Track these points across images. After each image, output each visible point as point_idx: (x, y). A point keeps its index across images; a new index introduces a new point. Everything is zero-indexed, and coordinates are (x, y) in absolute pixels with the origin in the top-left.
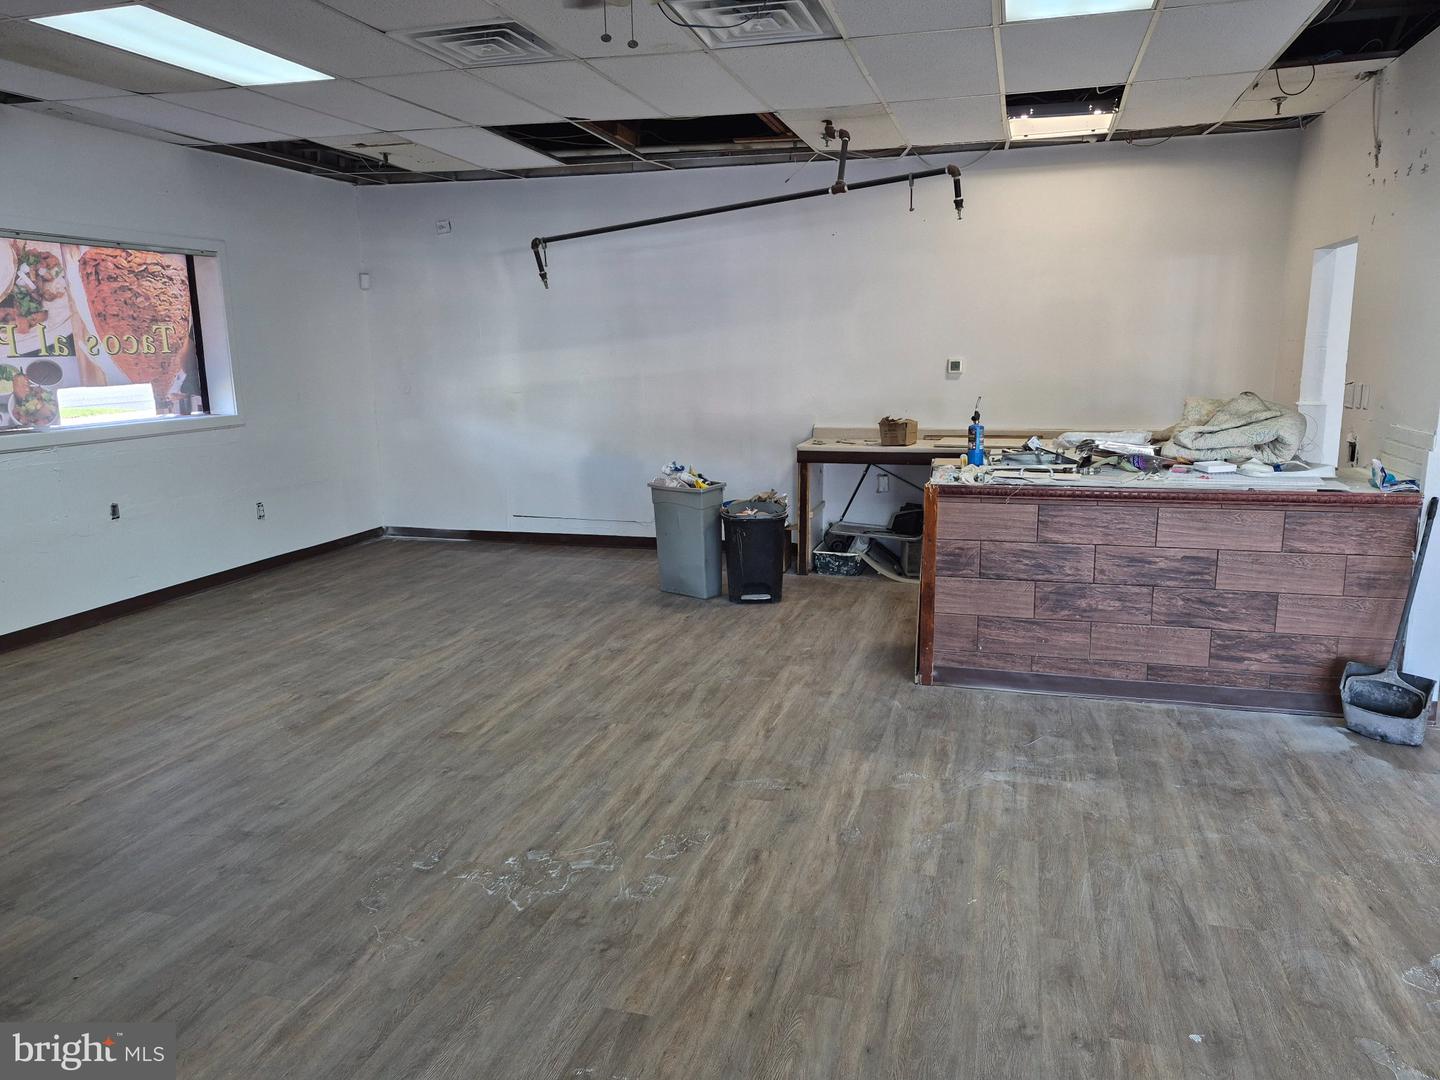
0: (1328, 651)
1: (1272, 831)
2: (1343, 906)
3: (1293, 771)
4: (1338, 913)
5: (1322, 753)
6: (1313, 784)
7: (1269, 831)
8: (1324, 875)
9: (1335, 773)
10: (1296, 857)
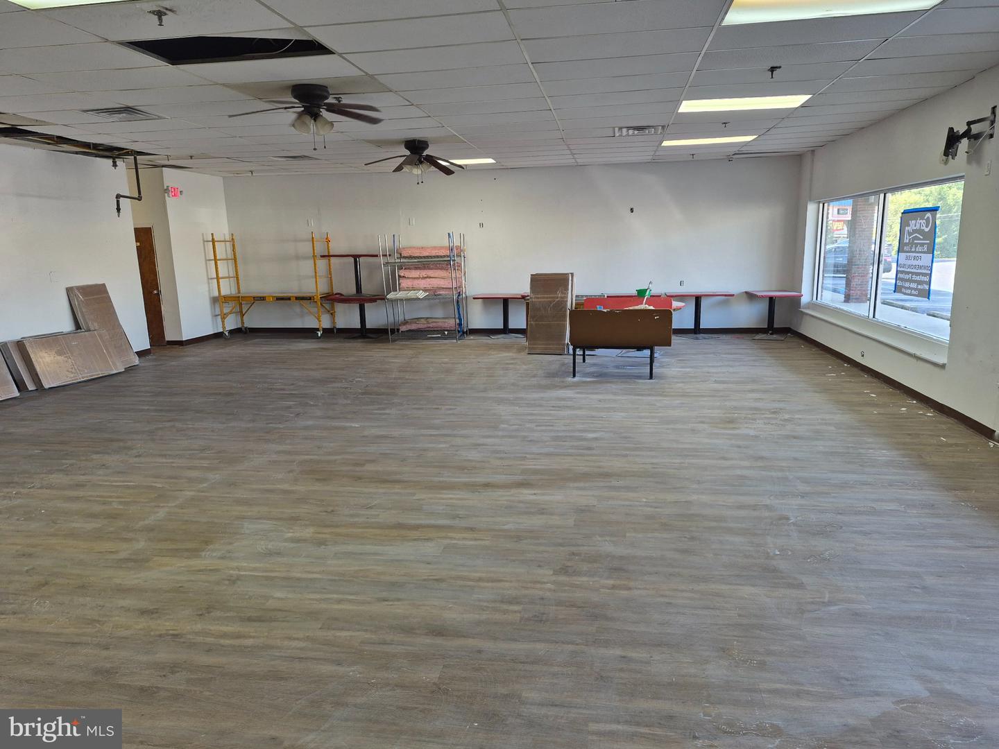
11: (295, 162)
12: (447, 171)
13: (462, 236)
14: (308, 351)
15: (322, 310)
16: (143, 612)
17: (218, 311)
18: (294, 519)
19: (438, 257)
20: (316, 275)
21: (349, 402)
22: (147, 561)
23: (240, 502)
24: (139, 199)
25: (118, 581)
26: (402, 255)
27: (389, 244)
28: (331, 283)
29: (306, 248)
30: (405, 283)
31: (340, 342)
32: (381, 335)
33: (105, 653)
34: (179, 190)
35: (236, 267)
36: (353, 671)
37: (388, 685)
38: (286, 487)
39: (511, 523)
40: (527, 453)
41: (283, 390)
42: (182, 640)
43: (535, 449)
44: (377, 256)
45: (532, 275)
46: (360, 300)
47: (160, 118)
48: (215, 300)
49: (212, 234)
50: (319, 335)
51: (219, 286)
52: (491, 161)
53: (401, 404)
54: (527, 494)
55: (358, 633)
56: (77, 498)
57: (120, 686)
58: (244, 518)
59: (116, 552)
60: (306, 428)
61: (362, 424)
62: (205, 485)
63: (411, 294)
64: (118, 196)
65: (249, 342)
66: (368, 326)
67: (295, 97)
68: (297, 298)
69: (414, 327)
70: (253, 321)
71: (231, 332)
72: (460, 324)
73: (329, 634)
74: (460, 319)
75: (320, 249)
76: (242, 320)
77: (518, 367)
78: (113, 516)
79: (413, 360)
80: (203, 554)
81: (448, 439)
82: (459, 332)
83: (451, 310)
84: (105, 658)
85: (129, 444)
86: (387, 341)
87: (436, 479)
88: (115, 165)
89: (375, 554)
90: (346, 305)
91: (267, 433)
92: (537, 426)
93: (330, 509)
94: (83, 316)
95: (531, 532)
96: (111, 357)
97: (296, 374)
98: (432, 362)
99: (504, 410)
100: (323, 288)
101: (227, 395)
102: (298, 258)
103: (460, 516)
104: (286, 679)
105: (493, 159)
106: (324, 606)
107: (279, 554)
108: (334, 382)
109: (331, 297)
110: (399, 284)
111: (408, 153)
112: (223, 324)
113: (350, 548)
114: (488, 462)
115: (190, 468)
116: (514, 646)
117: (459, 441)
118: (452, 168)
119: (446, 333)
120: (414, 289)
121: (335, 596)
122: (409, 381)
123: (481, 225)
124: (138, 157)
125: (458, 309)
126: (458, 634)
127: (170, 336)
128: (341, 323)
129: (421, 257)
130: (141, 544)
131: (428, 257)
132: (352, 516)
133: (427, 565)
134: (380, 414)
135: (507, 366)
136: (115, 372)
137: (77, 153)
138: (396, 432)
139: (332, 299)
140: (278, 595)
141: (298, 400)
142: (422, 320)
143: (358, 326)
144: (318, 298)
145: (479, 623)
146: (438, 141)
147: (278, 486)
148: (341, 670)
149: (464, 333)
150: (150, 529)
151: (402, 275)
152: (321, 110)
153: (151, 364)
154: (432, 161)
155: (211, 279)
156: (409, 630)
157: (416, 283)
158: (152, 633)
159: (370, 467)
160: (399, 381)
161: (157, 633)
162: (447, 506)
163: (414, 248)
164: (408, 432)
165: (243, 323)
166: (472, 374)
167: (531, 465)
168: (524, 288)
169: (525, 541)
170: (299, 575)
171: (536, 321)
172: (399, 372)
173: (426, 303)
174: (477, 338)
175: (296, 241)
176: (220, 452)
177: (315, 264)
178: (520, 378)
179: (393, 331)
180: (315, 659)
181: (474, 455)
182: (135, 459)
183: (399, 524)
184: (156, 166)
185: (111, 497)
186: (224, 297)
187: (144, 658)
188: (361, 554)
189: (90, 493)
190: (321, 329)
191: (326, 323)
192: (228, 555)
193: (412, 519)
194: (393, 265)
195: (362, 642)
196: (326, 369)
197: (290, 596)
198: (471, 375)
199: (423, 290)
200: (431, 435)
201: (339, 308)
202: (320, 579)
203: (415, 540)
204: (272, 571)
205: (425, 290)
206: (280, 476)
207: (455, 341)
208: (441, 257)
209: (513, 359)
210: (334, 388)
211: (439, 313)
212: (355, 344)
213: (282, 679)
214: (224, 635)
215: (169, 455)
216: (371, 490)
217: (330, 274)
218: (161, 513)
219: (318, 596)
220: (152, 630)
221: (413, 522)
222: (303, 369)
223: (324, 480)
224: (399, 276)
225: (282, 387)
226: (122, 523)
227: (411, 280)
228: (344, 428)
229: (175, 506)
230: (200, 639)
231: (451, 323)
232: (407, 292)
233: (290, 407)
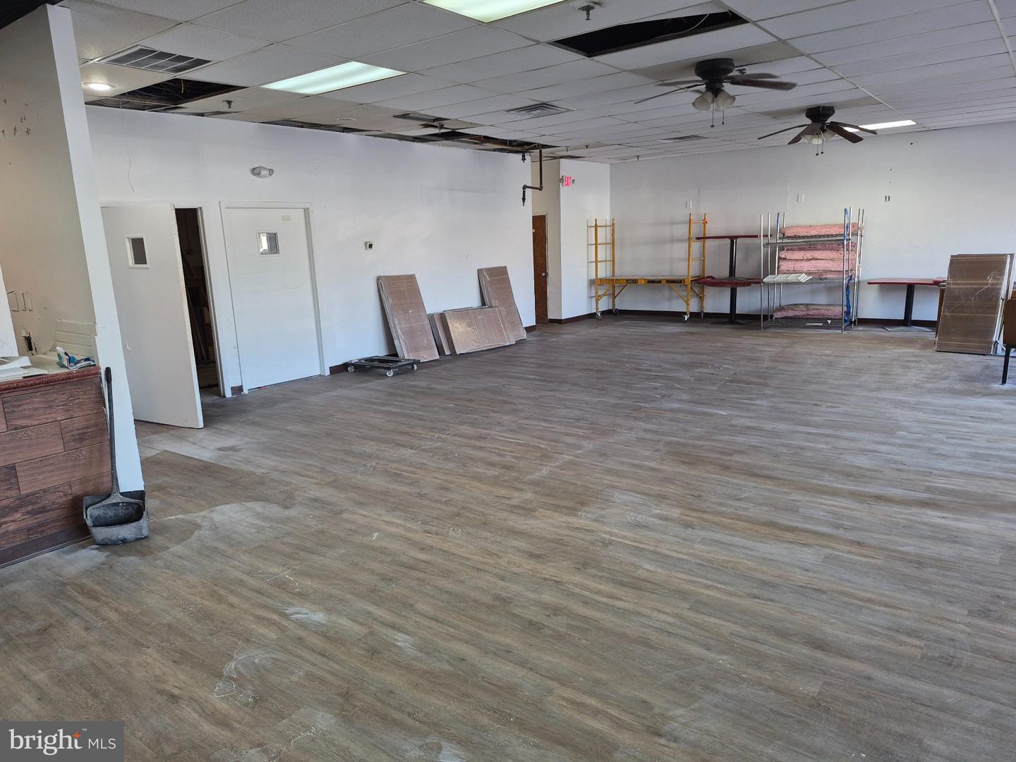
0: (66, 495)
1: (83, 647)
2: (158, 672)
3: (76, 594)
4: (158, 679)
5: (88, 570)
6: (92, 596)
7: (82, 647)
8: (136, 657)
9: (105, 580)
10: (110, 656)
11: (683, 143)
12: (854, 139)
13: (861, 212)
14: (673, 335)
15: (691, 293)
16: (531, 555)
17: (593, 294)
18: (661, 497)
19: (828, 236)
20: (689, 258)
21: (715, 388)
22: (534, 510)
23: (610, 472)
24: (541, 189)
25: (511, 523)
26: (786, 235)
27: (771, 223)
28: (704, 265)
29: (682, 231)
30: (785, 266)
31: (708, 327)
32: (752, 321)
33: (502, 583)
34: (572, 179)
35: (613, 250)
36: (724, 660)
37: (760, 684)
38: (653, 464)
39: (911, 546)
40: (933, 469)
41: (650, 371)
42: (562, 588)
43: (944, 465)
44: (756, 236)
45: (952, 256)
46: (733, 283)
47: (568, 110)
48: (592, 283)
49: (596, 220)
50: (686, 319)
51: (596, 268)
52: (910, 123)
53: (774, 396)
54: (933, 516)
55: (728, 624)
56: (481, 448)
57: (514, 615)
58: (614, 487)
59: (510, 499)
60: (672, 410)
61: (730, 412)
62: (580, 452)
63: (792, 278)
64: (525, 187)
65: (620, 323)
66: (738, 311)
67: (698, 75)
68: (668, 281)
69: (790, 313)
70: (624, 303)
71: (603, 313)
72: (848, 313)
73: (700, 618)
74: (848, 307)
75: (696, 231)
76: (614, 302)
77: (922, 366)
78: (507, 467)
79: (788, 350)
80: (580, 514)
81: (829, 439)
82: (846, 321)
83: (839, 297)
84: (502, 588)
85: (520, 407)
86: (758, 328)
87: (814, 481)
88: (524, 159)
89: (745, 548)
90: (717, 289)
91: (635, 410)
92: (947, 438)
93: (697, 493)
94: (488, 294)
95: (939, 560)
96: (506, 331)
97: (662, 356)
98: (810, 354)
99: (900, 414)
100: (694, 271)
101: (600, 371)
102: (673, 240)
103: (845, 527)
104: (656, 649)
105: (913, 120)
106: (691, 587)
107: (647, 527)
108: (701, 367)
109: (701, 281)
110: (779, 267)
111: (809, 121)
112: (597, 306)
113: (718, 536)
114: (882, 472)
115: (567, 435)
116: (912, 683)
117: (844, 444)
118: (861, 135)
119: (829, 322)
120: (795, 272)
121: (703, 581)
122: (781, 372)
123: (888, 198)
124: (543, 150)
125: (848, 296)
126: (841, 652)
127: (551, 316)
128: (709, 308)
129: (807, 237)
130: (529, 496)
131: (815, 236)
132: (720, 504)
133: (806, 572)
134: (748, 404)
135: (909, 364)
136: (508, 344)
137: (495, 150)
138: (769, 426)
139: (703, 282)
140: (647, 566)
141: (664, 381)
142: (801, 306)
143: (727, 310)
144: (688, 282)
145: (868, 648)
146: (846, 105)
147: (646, 463)
148: (711, 655)
149: (851, 322)
150: (535, 483)
151: (783, 256)
152: (724, 84)
153: (535, 339)
154: (837, 128)
155: (591, 262)
156: (784, 634)
157: (798, 266)
158: (538, 575)
159: (737, 458)
160: (771, 371)
161: (543, 576)
162: (828, 512)
163: (801, 226)
164: (781, 426)
165: (614, 305)
166: (861, 370)
167: (940, 483)
168: (940, 271)
169: (930, 569)
170: (667, 552)
171: (952, 312)
172: (772, 361)
173: (808, 287)
174: (870, 329)
175: (672, 223)
176: (592, 424)
177: (689, 247)
178: (925, 379)
179: (766, 317)
180: (684, 637)
181: (863, 461)
182: (524, 421)
183: (771, 522)
184: (555, 158)
185: (505, 451)
186: (601, 280)
187: (532, 596)
188: (730, 545)
189: (489, 445)
190: (688, 313)
191: (694, 307)
192: (601, 519)
193: (786, 520)
194: (774, 245)
195: (731, 633)
196: (691, 353)
197: (659, 570)
198: (859, 371)
199: (806, 273)
200: (809, 433)
201: (709, 291)
202: (686, 560)
203: (791, 542)
204: (641, 543)
205: (808, 273)
206: (647, 453)
207: (840, 331)
208: (832, 236)
209: (917, 356)
210: (699, 372)
211: (822, 299)
212: (723, 330)
213: (652, 647)
214: (599, 592)
215: (551, 421)
216: (739, 482)
217: (704, 257)
218: (545, 471)
219: (685, 577)
220: (538, 573)
221: (786, 522)
222: (670, 352)
223: (690, 463)
224: (779, 258)
225: (649, 368)
226: (514, 475)
227: (793, 262)
228: (711, 415)
229: (556, 467)
230: (577, 590)
231: (837, 311)
232: (787, 275)
233: (656, 388)
